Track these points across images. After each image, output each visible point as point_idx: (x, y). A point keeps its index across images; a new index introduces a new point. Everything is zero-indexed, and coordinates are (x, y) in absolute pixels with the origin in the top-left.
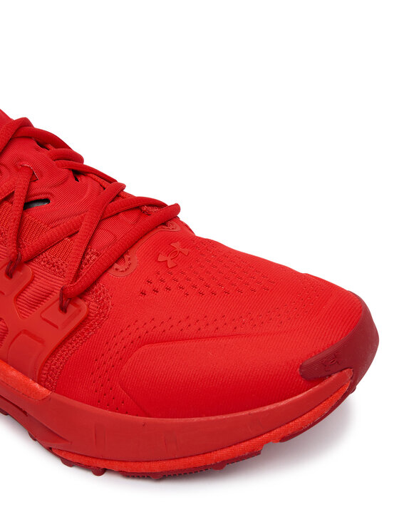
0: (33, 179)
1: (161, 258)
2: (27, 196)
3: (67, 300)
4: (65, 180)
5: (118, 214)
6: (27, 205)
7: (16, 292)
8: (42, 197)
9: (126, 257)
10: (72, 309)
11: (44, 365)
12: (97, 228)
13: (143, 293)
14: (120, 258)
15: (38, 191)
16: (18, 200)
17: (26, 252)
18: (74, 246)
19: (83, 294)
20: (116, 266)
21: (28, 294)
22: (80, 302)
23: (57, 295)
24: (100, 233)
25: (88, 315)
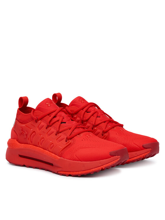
0: (63, 118)
1: (87, 136)
2: (62, 121)
3: (68, 139)
4: (70, 120)
5: (79, 128)
6: (61, 123)
7: (57, 138)
8: (65, 122)
9: (80, 134)
10: (68, 141)
11: (60, 152)
12: (75, 129)
13: (82, 140)
14: (79, 134)
15: (64, 120)
16: (60, 121)
17: (60, 130)
18: (70, 131)
19: (71, 139)
20: (78, 135)
21: (60, 138)
22: (70, 140)
23: (65, 139)
24: (75, 130)
25: (71, 143)
